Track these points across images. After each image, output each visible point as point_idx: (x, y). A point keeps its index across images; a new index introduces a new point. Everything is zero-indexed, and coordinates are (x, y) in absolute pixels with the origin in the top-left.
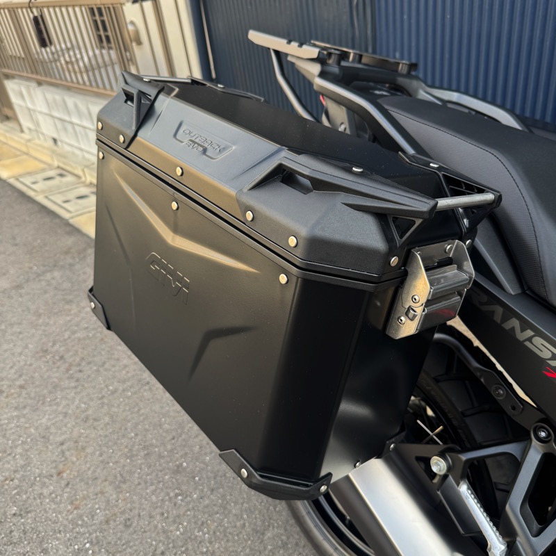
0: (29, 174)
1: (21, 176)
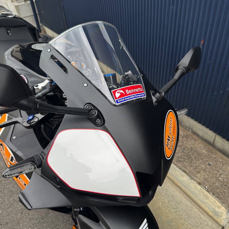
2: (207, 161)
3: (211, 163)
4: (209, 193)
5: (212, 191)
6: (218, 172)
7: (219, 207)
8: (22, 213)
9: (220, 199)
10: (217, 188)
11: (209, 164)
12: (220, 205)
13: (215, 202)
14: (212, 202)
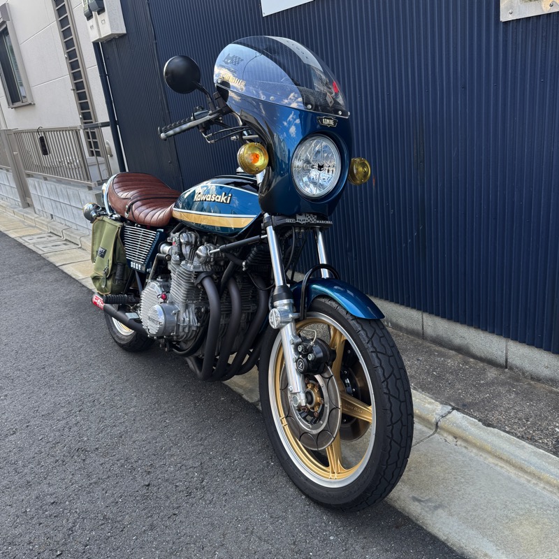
0: (30, 235)
1: (23, 236)
2: (414, 357)
3: (421, 358)
4: (417, 390)
5: (421, 388)
6: (431, 366)
7: (430, 403)
8: (121, 437)
9: (433, 394)
10: (430, 383)
11: (418, 360)
12: (433, 401)
13: (425, 398)
14: (420, 399)
